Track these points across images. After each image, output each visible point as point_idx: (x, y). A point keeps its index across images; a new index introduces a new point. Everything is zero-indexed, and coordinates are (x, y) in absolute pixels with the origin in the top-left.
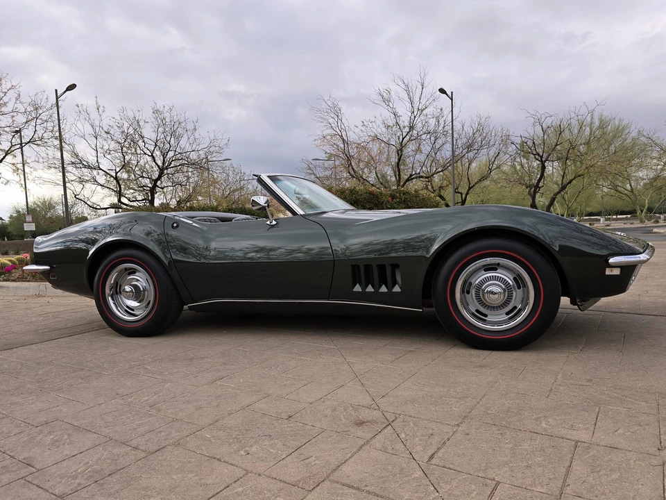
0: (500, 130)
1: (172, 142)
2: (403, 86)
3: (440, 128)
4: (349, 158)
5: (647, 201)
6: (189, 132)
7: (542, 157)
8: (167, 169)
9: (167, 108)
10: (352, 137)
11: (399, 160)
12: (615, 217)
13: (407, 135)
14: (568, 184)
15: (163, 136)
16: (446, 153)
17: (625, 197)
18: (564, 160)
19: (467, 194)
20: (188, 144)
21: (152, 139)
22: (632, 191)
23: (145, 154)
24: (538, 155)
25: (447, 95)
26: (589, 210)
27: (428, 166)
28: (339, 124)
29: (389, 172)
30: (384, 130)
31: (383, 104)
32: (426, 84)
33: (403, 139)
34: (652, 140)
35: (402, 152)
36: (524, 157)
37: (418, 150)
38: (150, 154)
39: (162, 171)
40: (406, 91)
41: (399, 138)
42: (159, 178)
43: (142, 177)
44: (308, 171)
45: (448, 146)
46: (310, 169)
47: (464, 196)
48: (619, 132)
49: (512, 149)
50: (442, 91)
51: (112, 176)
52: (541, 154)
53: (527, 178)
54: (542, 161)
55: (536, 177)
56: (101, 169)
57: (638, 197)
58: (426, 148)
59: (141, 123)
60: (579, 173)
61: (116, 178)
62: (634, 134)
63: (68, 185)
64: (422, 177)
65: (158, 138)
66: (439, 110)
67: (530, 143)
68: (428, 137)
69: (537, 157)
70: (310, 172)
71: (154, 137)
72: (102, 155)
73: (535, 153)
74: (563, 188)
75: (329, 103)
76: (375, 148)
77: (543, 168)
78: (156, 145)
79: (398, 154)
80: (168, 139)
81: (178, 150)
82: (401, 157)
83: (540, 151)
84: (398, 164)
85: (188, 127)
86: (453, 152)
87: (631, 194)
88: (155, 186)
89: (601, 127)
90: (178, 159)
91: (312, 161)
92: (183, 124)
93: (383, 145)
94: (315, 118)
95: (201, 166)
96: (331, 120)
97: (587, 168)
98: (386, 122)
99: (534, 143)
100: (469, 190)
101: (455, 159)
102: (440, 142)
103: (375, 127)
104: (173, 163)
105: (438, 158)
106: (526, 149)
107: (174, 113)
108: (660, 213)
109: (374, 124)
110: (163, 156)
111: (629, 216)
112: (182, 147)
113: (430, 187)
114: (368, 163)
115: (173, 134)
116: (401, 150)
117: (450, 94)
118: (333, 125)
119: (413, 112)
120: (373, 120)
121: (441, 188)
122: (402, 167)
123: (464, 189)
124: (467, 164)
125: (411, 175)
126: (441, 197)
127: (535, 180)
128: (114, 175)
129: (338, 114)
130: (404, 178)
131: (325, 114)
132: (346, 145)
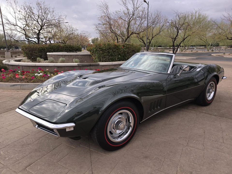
0: (164, 17)
1: (45, 16)
3: (144, 15)
4: (110, 25)
5: (210, 44)
6: (51, 13)
7: (178, 28)
8: (43, 26)
9: (42, 2)
11: (128, 27)
12: (199, 47)
13: (131, 18)
14: (186, 38)
15: (41, 13)
16: (145, 24)
17: (203, 42)
18: (185, 29)
19: (151, 40)
20: (51, 17)
22: (206, 40)
23: (35, 20)
24: (177, 27)
25: (146, 3)
26: (191, 45)
27: (139, 29)
28: (107, 12)
29: (125, 31)
30: (124, 14)
31: (123, 5)
33: (130, 19)
35: (129, 24)
36: (172, 28)
37: (135, 23)
38: (37, 20)
39: (42, 27)
40: (132, 0)
41: (129, 19)
42: (41, 30)
43: (34, 29)
44: (96, 29)
45: (146, 22)
48: (205, 18)
49: (168, 24)
50: (145, 1)
51: (22, 29)
53: (172, 35)
54: (178, 30)
55: (175, 35)
56: (18, 26)
57: (208, 42)
58: (138, 23)
59: (32, 8)
60: (190, 35)
61: (24, 30)
62: (209, 20)
63: (5, 31)
64: (136, 33)
66: (143, 8)
67: (174, 23)
68: (139, 19)
69: (176, 28)
70: (97, 29)
71: (38, 14)
72: (18, 20)
73: (175, 26)
74: (184, 40)
75: (104, 3)
76: (120, 21)
77: (178, 32)
78: (38, 17)
79: (128, 25)
80: (43, 15)
81: (47, 19)
82: (129, 26)
84: (128, 28)
85: (51, 11)
86: (148, 24)
87: (206, 41)
88: (39, 32)
90: (47, 23)
91: (98, 25)
92: (49, 9)
93: (123, 20)
94: (99, 9)
96: (104, 10)
97: (193, 33)
98: (124, 12)
99: (175, 23)
100: (152, 39)
101: (148, 27)
102: (144, 20)
103: (120, 13)
104: (45, 24)
105: (142, 26)
106: (173, 25)
107: (45, 4)
108: (214, 46)
109: (120, 12)
110: (42, 21)
111: (204, 47)
112: (49, 18)
113: (139, 37)
114: (117, 27)
115: (45, 12)
116: (129, 23)
117: (147, 2)
118: (105, 12)
119: (134, 9)
120: (120, 11)
121: (143, 37)
122: (129, 29)
123: (150, 38)
124: (152, 29)
125: (132, 33)
126: (142, 40)
127: (175, 36)
128: (23, 28)
129: (107, 8)
130: (130, 33)
131: (102, 8)
132: (110, 20)
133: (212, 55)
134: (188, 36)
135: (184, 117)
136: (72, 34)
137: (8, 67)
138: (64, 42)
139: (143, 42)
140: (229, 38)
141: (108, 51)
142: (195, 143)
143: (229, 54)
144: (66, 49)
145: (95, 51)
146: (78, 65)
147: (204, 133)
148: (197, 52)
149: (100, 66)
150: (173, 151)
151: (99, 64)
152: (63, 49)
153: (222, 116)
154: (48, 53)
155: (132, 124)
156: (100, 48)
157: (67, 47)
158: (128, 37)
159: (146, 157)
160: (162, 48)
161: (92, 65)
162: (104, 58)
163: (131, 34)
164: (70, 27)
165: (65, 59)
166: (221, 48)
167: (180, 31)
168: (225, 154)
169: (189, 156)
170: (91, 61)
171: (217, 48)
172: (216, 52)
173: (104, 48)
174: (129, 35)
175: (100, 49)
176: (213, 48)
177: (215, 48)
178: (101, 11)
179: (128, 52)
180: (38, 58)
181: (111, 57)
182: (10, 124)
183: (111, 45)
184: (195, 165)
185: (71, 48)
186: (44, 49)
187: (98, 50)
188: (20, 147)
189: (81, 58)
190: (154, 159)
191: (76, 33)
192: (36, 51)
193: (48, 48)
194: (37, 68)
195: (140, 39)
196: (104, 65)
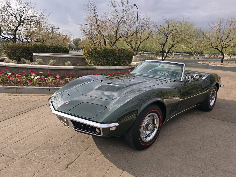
0: (153, 22)
1: (24, 12)
2: (121, 1)
3: (133, 19)
4: (98, 26)
5: (196, 51)
6: (32, 8)
7: (167, 35)
8: (22, 23)
10: (100, 18)
11: (117, 30)
12: (185, 54)
13: (120, 20)
14: (174, 45)
15: (20, 9)
16: (134, 28)
17: (190, 49)
18: (174, 36)
20: (32, 13)
21: (15, 9)
22: (192, 48)
23: (12, 15)
24: (166, 34)
25: (136, 7)
26: (177, 51)
28: (95, 12)
29: (113, 33)
30: (112, 17)
31: (113, 7)
33: (119, 22)
34: (201, 31)
36: (161, 34)
38: (15, 16)
39: (20, 23)
40: (121, 3)
41: (117, 21)
42: (18, 26)
43: (11, 25)
44: (81, 29)
45: (135, 26)
47: (139, 45)
49: (157, 30)
50: (135, 5)
52: (167, 33)
53: (161, 41)
54: (167, 36)
55: (164, 41)
58: (127, 26)
59: (11, 2)
62: (195, 28)
64: (125, 37)
65: (18, 9)
66: (133, 12)
67: (163, 29)
68: (128, 22)
70: (82, 29)
71: (16, 8)
74: (173, 46)
75: (91, 3)
76: (109, 24)
77: (167, 38)
78: (17, 12)
80: (23, 10)
81: (27, 15)
82: (118, 29)
83: (166, 32)
85: (32, 6)
86: (137, 28)
88: (17, 29)
90: (27, 19)
91: (83, 25)
92: (29, 4)
93: (112, 23)
94: (85, 9)
95: (37, 23)
96: (92, 11)
97: (181, 40)
99: (165, 29)
101: (136, 32)
103: (109, 15)
104: (25, 20)
105: (131, 30)
106: (162, 31)
108: (198, 54)
109: (108, 14)
110: (20, 17)
111: (189, 54)
112: (29, 14)
113: (127, 41)
115: (25, 8)
116: (118, 26)
117: (137, 7)
118: (92, 12)
119: (123, 12)
120: (108, 12)
121: (131, 41)
122: (118, 32)
123: (139, 43)
124: (141, 34)
125: (121, 36)
126: (130, 44)
127: (164, 43)
129: (95, 9)
130: (118, 36)
131: (90, 8)
132: (97, 21)
133: (198, 62)
134: (177, 43)
135: (193, 121)
136: (53, 32)
138: (43, 41)
139: (131, 46)
140: (214, 47)
141: (104, 55)
142: (209, 142)
143: (214, 63)
144: (52, 50)
145: (91, 54)
146: (74, 68)
147: (214, 134)
148: (184, 59)
149: (97, 70)
150: (193, 149)
151: (96, 68)
152: (49, 50)
153: (224, 120)
154: (34, 54)
155: (157, 125)
156: (96, 52)
157: (54, 48)
158: (116, 40)
159: (173, 155)
160: (148, 53)
161: (88, 69)
162: (100, 62)
163: (120, 38)
164: (51, 25)
165: (55, 61)
166: (205, 56)
167: (169, 38)
168: (235, 150)
169: (208, 153)
170: (83, 65)
171: (201, 56)
172: (201, 60)
173: (101, 52)
174: (117, 39)
176: (198, 56)
177: (200, 56)
178: (88, 11)
179: (123, 57)
180: (22, 59)
181: (107, 61)
182: (27, 127)
183: (107, 49)
184: (214, 159)
185: (58, 49)
186: (29, 49)
187: (94, 53)
188: (52, 149)
189: (73, 61)
190: (180, 156)
191: (57, 31)
192: (20, 51)
193: (33, 48)
194: (27, 70)
195: (128, 43)
196: (101, 69)
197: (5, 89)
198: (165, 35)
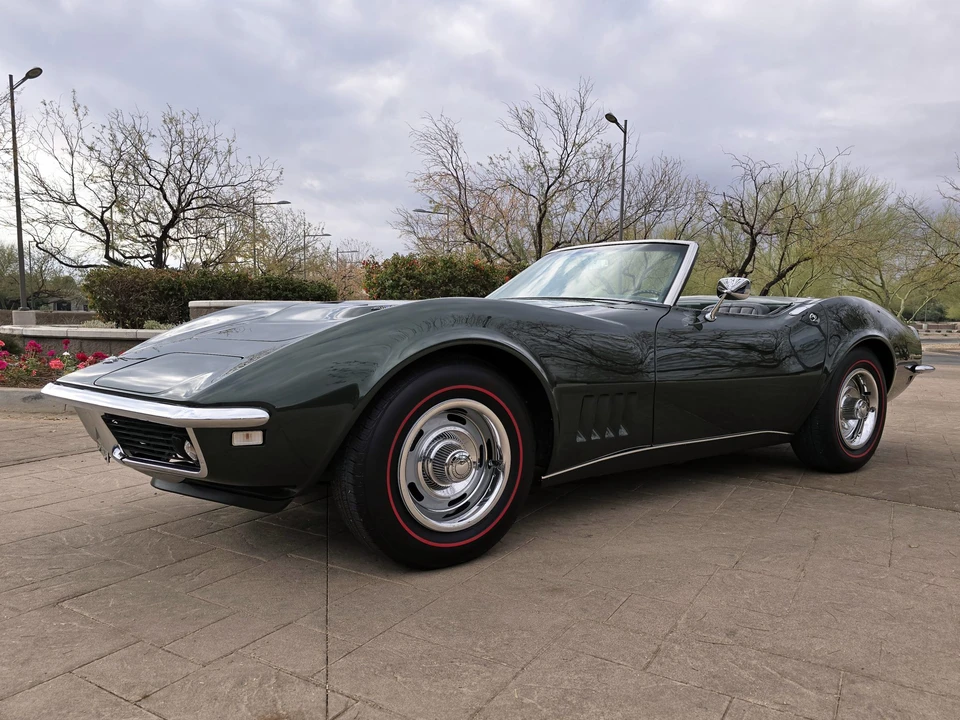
0: (695, 183)
1: (193, 171)
2: (553, 106)
3: (606, 175)
4: (466, 212)
5: (903, 302)
6: (220, 157)
7: (752, 228)
8: (184, 211)
9: (188, 116)
10: (473, 179)
11: (541, 220)
13: (554, 182)
14: (788, 271)
15: (179, 159)
16: (613, 213)
18: (785, 233)
20: (218, 175)
21: (163, 163)
22: (883, 287)
23: (150, 185)
24: (747, 224)
25: (618, 124)
27: (586, 231)
28: (454, 159)
29: (526, 237)
30: (522, 172)
31: (522, 133)
32: (587, 106)
33: (549, 188)
34: (916, 212)
35: (546, 207)
36: (726, 225)
37: (570, 206)
38: (158, 186)
39: (176, 213)
40: (557, 114)
41: (542, 186)
43: (146, 220)
44: (407, 228)
45: (616, 203)
46: (408, 224)
48: (870, 196)
49: (710, 212)
50: (611, 118)
51: (95, 217)
52: (751, 223)
53: (729, 259)
54: (752, 233)
55: (743, 258)
56: (78, 205)
57: (891, 296)
58: (582, 205)
59: (145, 138)
60: (805, 256)
61: (102, 220)
63: (25, 226)
65: (171, 162)
66: (605, 147)
67: (737, 205)
68: (586, 188)
69: (745, 227)
70: (409, 229)
71: (164, 160)
72: (82, 183)
73: (742, 220)
74: (781, 276)
75: (440, 125)
76: (506, 198)
77: (754, 244)
78: (168, 173)
79: (540, 210)
80: (188, 164)
81: (203, 182)
82: (543, 215)
83: (750, 218)
84: (539, 226)
85: (219, 149)
86: (622, 212)
87: (881, 290)
89: (844, 188)
90: (202, 197)
91: (413, 214)
92: (212, 143)
93: (518, 194)
94: (418, 148)
95: (238, 210)
96: (442, 152)
97: (818, 248)
98: (526, 161)
99: (742, 206)
101: (624, 223)
102: (604, 196)
103: (508, 166)
104: (193, 201)
105: (601, 221)
106: (731, 214)
107: (198, 124)
108: (922, 321)
109: (506, 161)
110: (179, 190)
112: (210, 178)
114: (496, 220)
115: (196, 157)
116: (545, 204)
117: (622, 124)
118: (445, 160)
119: (566, 148)
120: (506, 157)
122: (545, 231)
125: (558, 244)
127: (740, 262)
128: (99, 215)
129: (453, 144)
131: (434, 142)
132: (463, 191)
134: (799, 262)
136: (305, 248)
137: (20, 343)
141: (443, 288)
142: (768, 562)
145: (392, 286)
147: (815, 539)
150: (669, 579)
152: (259, 295)
153: (904, 499)
154: (192, 304)
156: (409, 277)
159: (554, 590)
164: (298, 220)
166: (953, 327)
167: (763, 245)
168: (886, 592)
169: (734, 593)
171: (937, 327)
173: (430, 277)
175: (413, 281)
176: (920, 327)
177: (929, 327)
178: (429, 157)
180: (149, 323)
183: (459, 266)
184: (753, 614)
186: (179, 290)
187: (401, 284)
188: (44, 553)
190: (587, 596)
191: (318, 245)
192: (145, 294)
193: (196, 286)
197: (25, 399)
198: (745, 231)
